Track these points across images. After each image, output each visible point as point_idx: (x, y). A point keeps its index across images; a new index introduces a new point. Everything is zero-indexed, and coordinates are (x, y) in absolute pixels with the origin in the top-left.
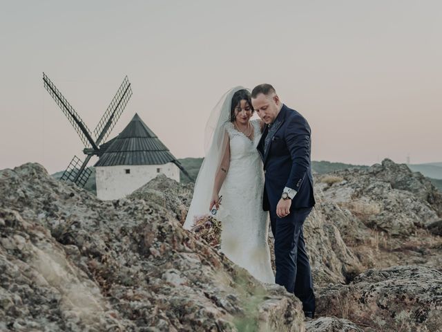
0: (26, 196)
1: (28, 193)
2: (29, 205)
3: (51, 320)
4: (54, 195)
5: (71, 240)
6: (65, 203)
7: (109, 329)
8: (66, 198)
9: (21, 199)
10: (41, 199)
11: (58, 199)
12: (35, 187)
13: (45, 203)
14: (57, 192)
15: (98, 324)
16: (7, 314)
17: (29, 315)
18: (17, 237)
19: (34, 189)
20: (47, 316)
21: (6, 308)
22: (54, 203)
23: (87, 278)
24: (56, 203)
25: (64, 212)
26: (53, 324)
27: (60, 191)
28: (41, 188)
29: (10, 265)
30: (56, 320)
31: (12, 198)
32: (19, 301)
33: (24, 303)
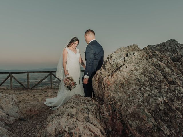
0: (168, 49)
1: (168, 48)
2: (168, 51)
3: (156, 88)
4: (177, 47)
5: (180, 61)
6: (180, 50)
8: (181, 48)
9: (166, 49)
10: (172, 49)
11: (178, 49)
12: (171, 46)
13: (173, 50)
14: (178, 47)
15: (174, 93)
16: (141, 84)
17: (149, 86)
19: (171, 47)
20: (156, 86)
21: (141, 82)
22: (176, 50)
23: (180, 74)
24: (177, 50)
25: (180, 52)
26: (156, 90)
27: (180, 46)
28: (173, 46)
29: (148, 68)
30: (159, 89)
32: (147, 80)
33: (149, 81)
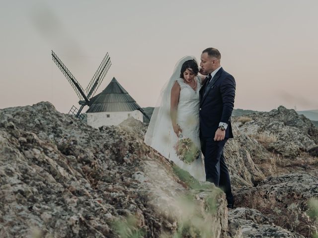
7: (97, 210)
18: (35, 150)
31: (31, 125)
